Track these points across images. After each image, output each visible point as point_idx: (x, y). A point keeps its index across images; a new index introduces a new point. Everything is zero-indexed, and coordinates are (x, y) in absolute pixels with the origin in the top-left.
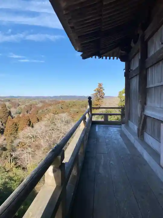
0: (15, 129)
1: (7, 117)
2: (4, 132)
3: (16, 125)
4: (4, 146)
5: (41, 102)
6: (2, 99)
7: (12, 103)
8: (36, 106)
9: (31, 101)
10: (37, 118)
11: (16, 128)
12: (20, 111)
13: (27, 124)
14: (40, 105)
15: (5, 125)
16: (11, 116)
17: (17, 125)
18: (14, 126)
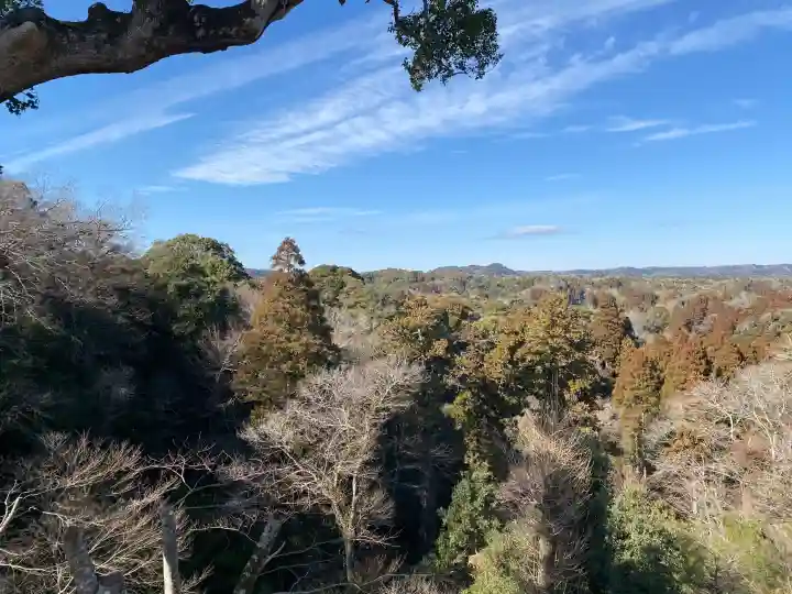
0: (653, 383)
1: (621, 339)
2: (614, 392)
3: (654, 368)
4: (613, 439)
5: (747, 288)
6: (597, 280)
7: (630, 293)
8: (728, 303)
9: (702, 283)
10: (739, 352)
11: (656, 381)
12: (659, 322)
13: (697, 370)
14: (744, 300)
15: (614, 367)
16: (633, 338)
17: (656, 370)
18: (648, 372)
